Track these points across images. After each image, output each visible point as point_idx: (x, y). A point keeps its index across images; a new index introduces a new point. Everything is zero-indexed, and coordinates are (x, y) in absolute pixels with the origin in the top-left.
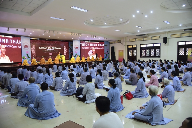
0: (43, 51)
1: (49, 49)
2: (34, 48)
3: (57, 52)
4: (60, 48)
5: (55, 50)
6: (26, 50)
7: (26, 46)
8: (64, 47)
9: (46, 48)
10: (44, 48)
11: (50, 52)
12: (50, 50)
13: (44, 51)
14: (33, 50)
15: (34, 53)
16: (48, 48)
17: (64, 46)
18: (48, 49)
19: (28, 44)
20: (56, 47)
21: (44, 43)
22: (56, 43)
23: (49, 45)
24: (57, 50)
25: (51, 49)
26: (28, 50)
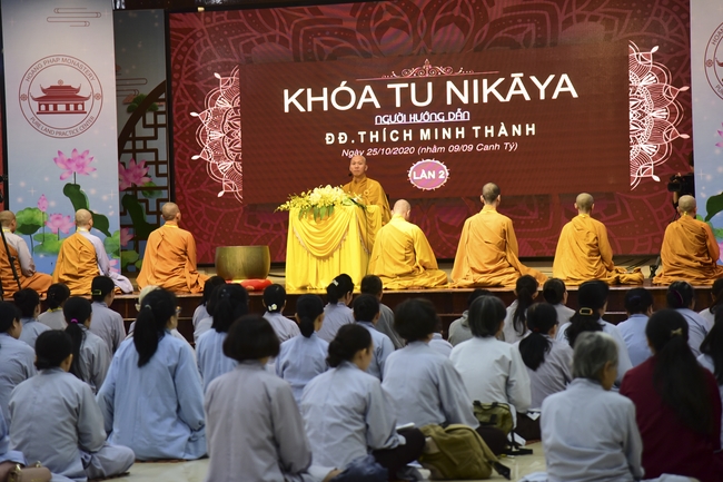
0: (329, 139)
1: (408, 108)
2: (223, 104)
3: (523, 139)
4: (566, 85)
5: (486, 113)
6: (62, 134)
7: (61, 97)
8: (623, 63)
9: (369, 96)
10: (343, 99)
11: (417, 142)
12: (416, 128)
13: (343, 138)
14: (216, 135)
15: (225, 166)
16: (386, 96)
17: (634, 53)
18: (388, 108)
19: (90, 74)
20: (498, 69)
21: (347, 34)
22: (497, 25)
23: (398, 63)
24: (516, 111)
25: (439, 105)
26: (81, 143)
